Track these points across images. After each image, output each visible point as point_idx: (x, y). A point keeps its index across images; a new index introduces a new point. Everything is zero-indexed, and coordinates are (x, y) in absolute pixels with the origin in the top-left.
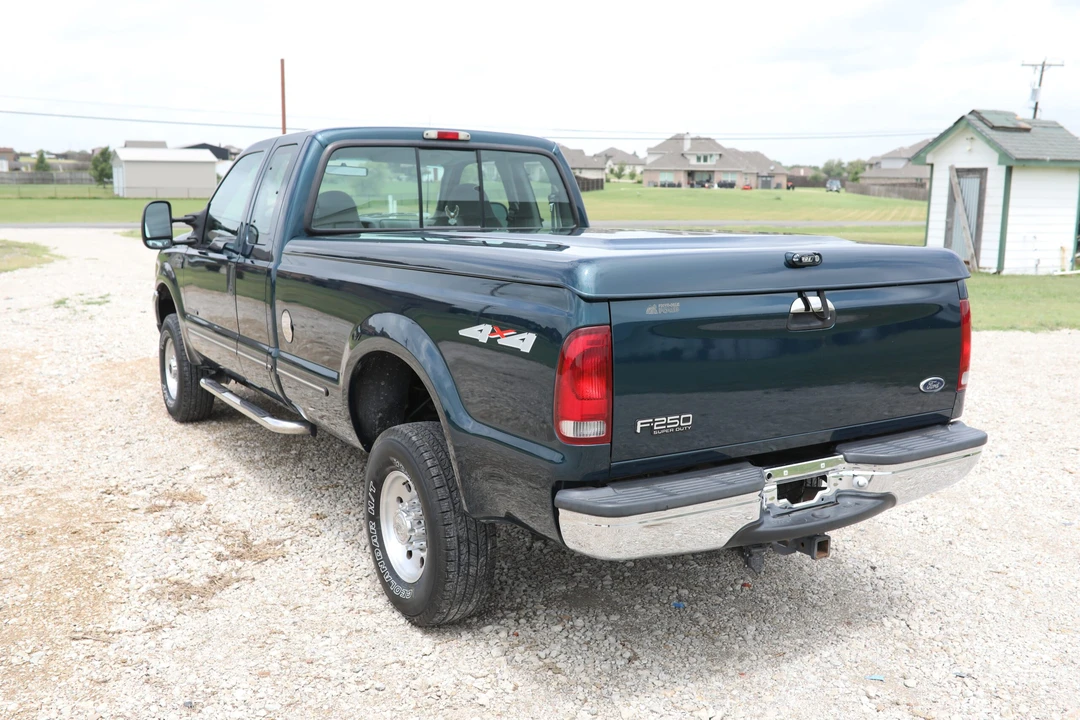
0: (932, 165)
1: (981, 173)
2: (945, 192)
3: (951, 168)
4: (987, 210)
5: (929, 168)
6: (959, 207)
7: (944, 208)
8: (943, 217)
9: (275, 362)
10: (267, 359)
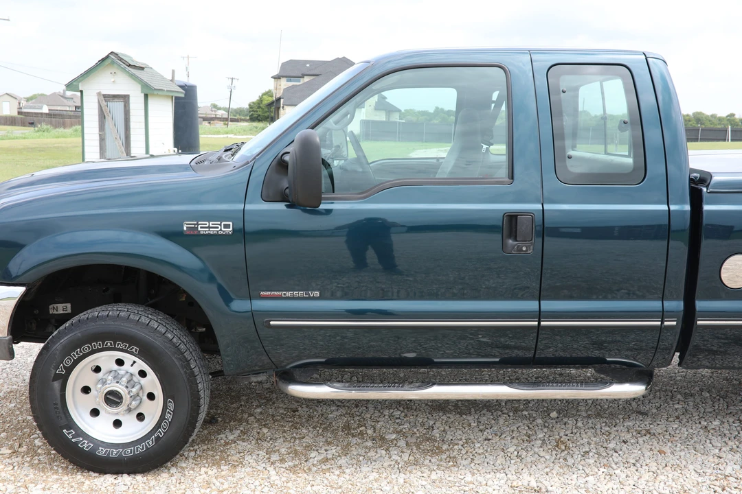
0: (81, 92)
1: (125, 99)
2: (96, 112)
3: (99, 94)
4: (132, 125)
5: (79, 94)
6: (109, 124)
7: (96, 124)
8: (96, 130)
9: (689, 314)
10: (663, 315)
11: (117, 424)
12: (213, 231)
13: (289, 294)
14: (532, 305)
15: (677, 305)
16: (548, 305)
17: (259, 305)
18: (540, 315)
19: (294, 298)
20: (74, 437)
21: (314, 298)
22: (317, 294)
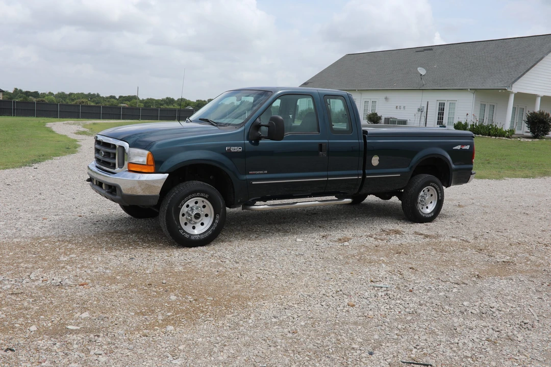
9: (364, 175)
10: (358, 175)
11: (202, 224)
12: (236, 150)
13: (258, 172)
14: (325, 173)
15: (361, 172)
16: (330, 173)
17: (248, 177)
18: (328, 176)
19: (255, 174)
20: (183, 233)
21: (266, 173)
22: (266, 172)
